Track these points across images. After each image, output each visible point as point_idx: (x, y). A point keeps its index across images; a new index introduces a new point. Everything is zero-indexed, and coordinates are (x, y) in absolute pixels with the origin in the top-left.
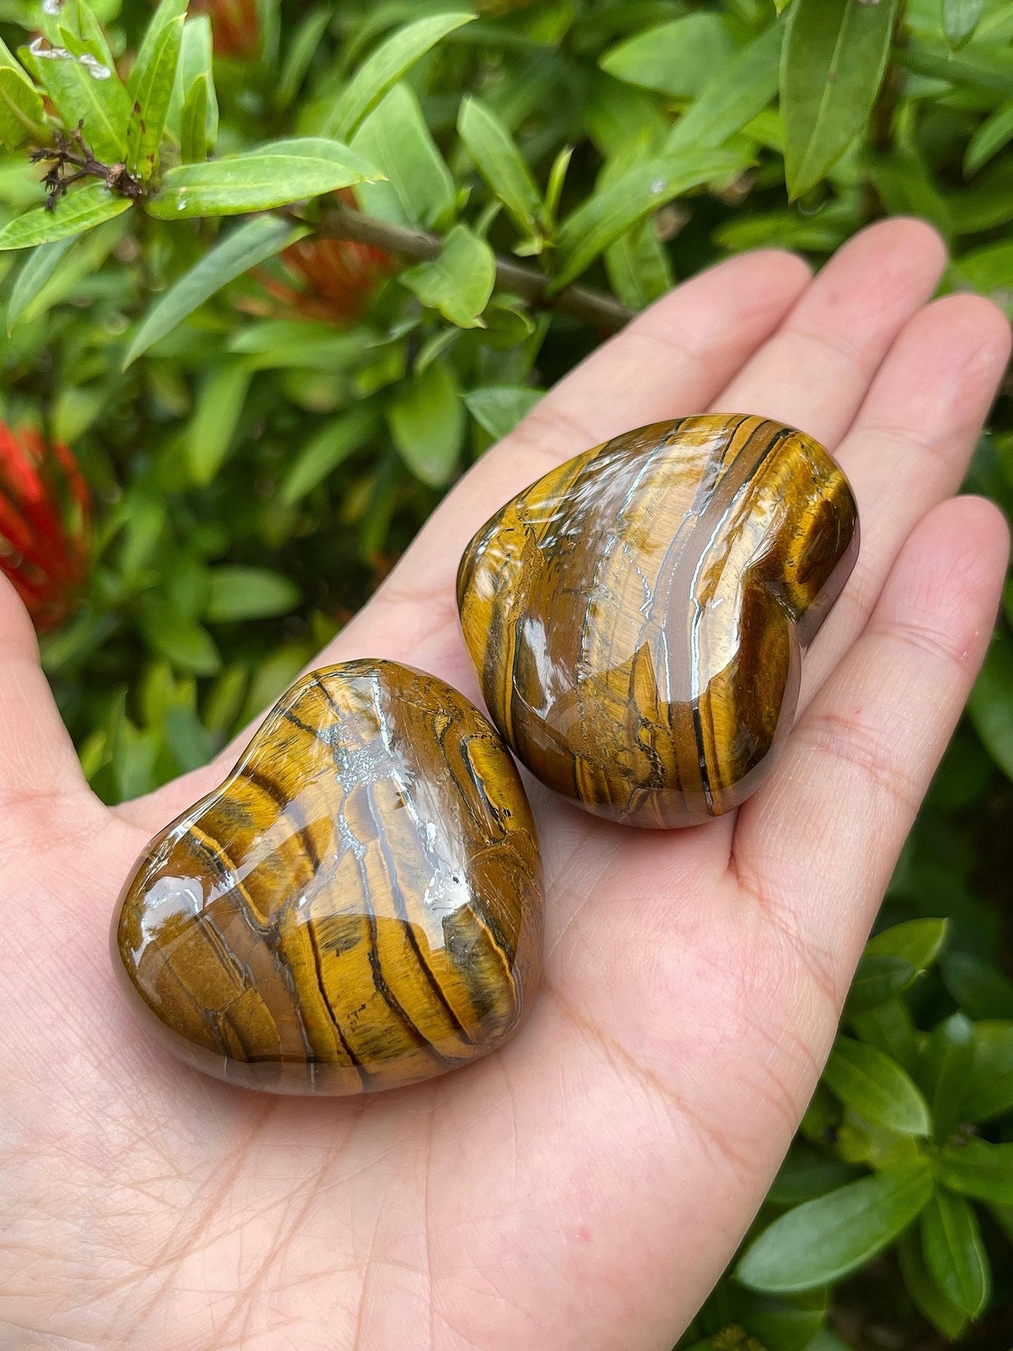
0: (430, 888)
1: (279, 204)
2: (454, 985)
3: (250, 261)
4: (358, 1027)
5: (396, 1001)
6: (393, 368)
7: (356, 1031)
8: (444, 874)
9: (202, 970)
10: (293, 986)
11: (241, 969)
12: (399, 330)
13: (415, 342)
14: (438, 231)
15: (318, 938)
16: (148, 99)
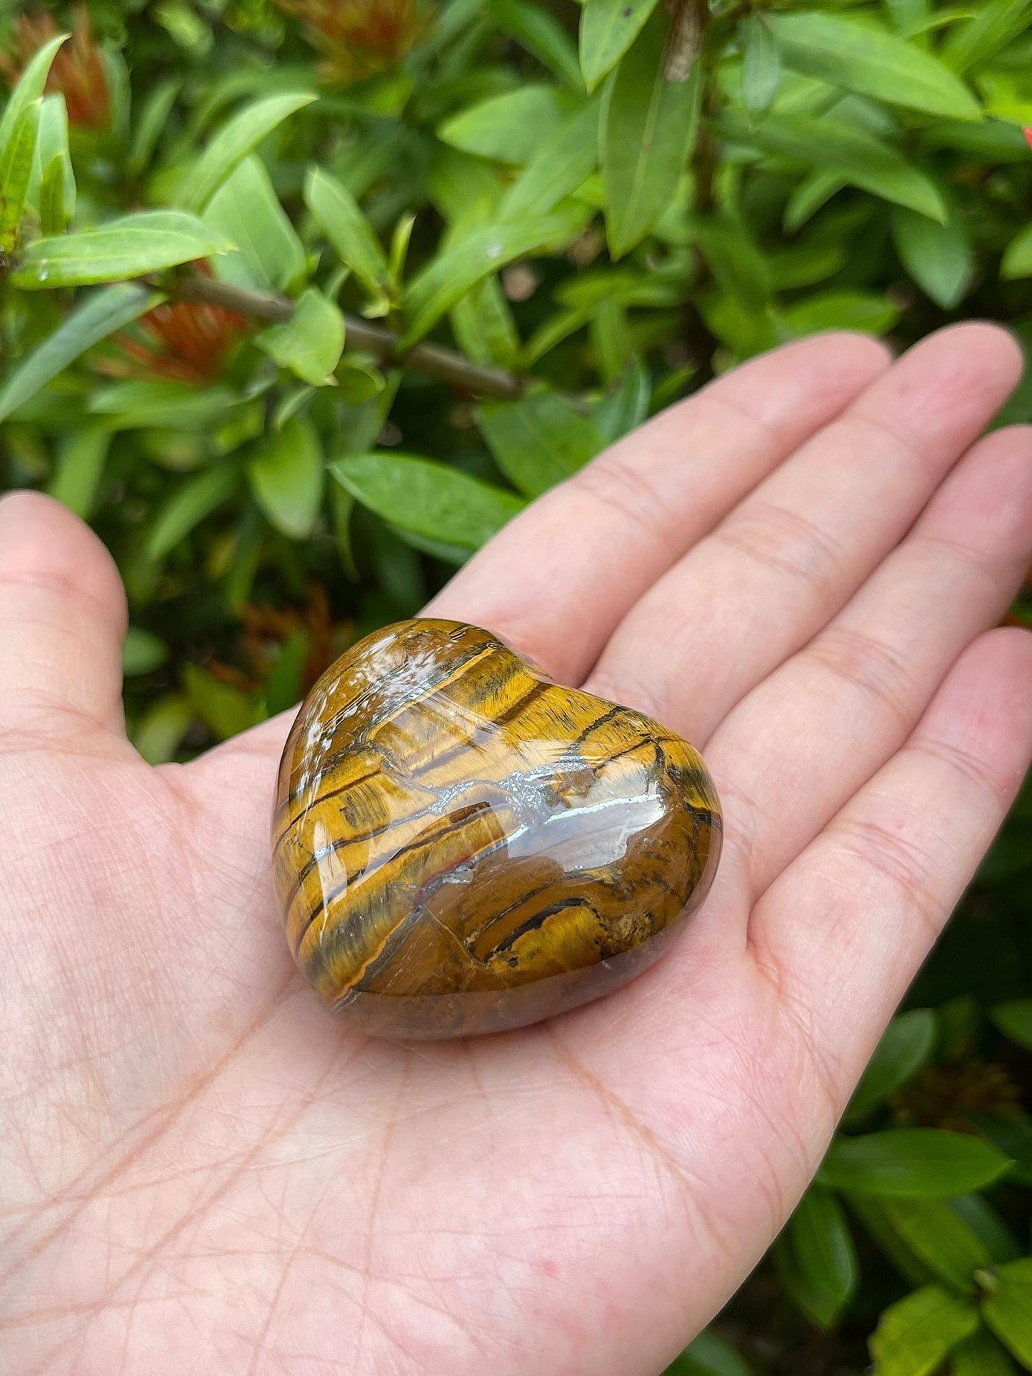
1: (137, 274)
3: (109, 326)
6: (252, 424)
12: (256, 389)
13: (272, 399)
14: (290, 295)
16: (8, 178)
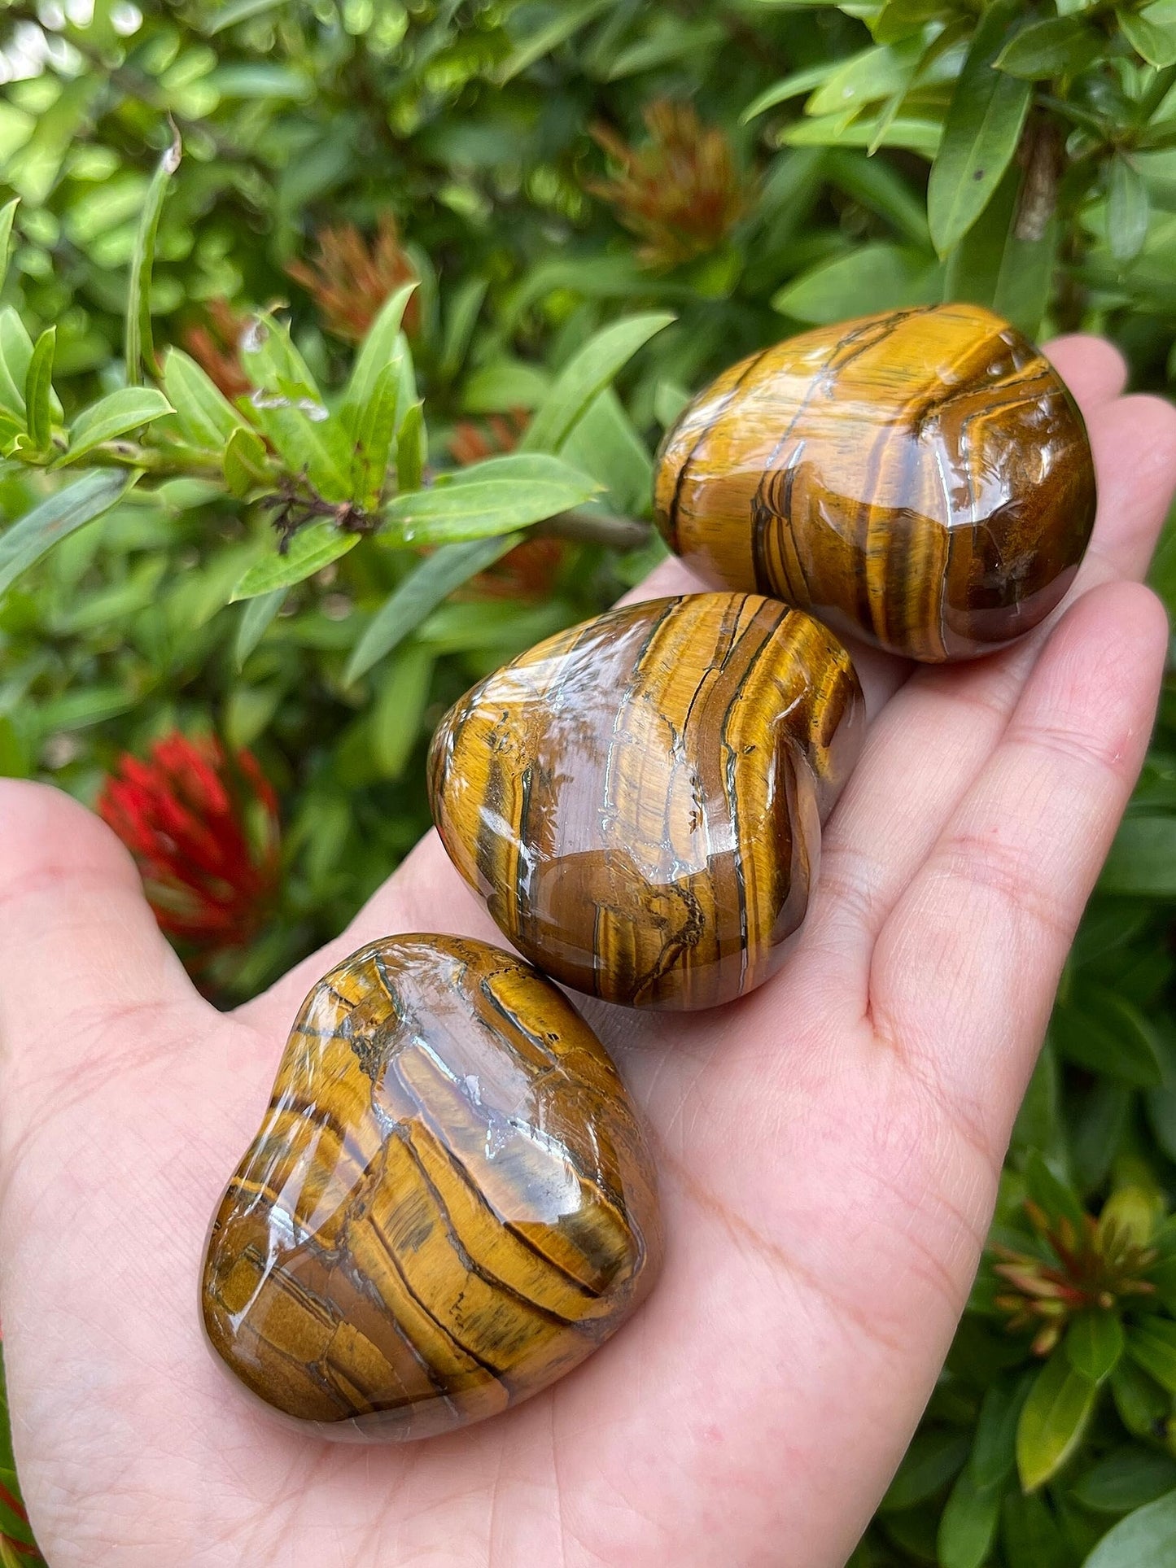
0: (489, 1143)
2: (548, 1236)
4: (465, 1321)
5: (493, 1277)
7: (466, 1326)
8: (499, 1122)
9: (288, 1323)
10: (381, 1301)
11: (325, 1305)
14: (648, 519)
15: (390, 1240)
16: (370, 439)
